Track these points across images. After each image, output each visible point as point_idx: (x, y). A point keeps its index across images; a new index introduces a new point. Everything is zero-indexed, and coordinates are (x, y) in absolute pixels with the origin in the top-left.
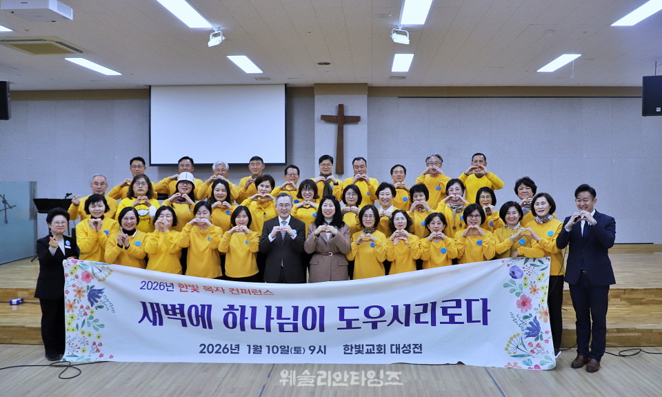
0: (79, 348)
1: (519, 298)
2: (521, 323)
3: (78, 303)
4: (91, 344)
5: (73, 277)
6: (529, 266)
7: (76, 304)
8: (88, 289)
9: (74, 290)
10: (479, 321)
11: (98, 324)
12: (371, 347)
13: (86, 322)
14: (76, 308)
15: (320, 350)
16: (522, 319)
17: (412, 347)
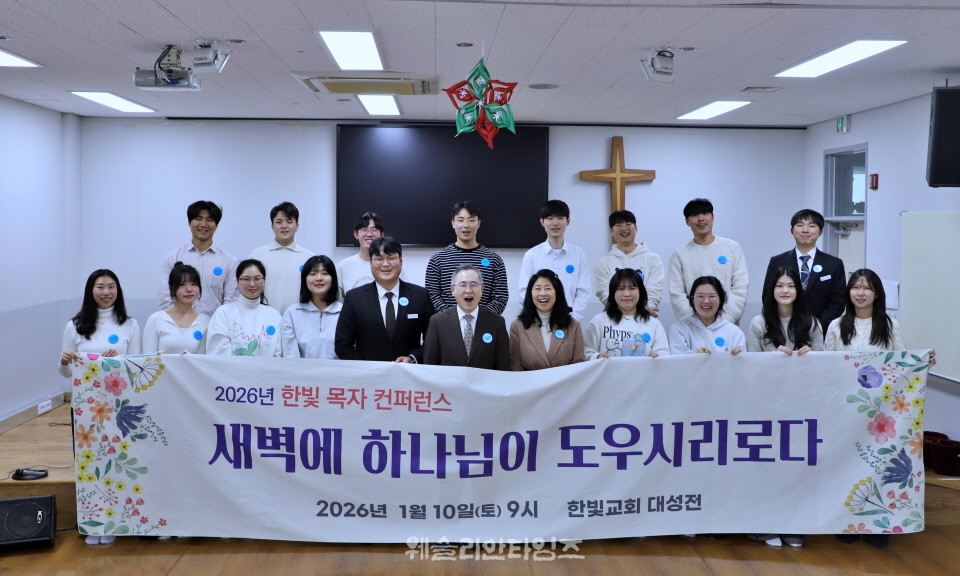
0: (101, 510)
1: (873, 420)
2: (875, 460)
3: (99, 431)
4: (122, 501)
5: (89, 384)
6: (894, 365)
7: (95, 434)
8: (118, 406)
9: (92, 409)
10: (802, 459)
11: (135, 466)
12: (617, 505)
13: (113, 464)
14: (95, 439)
15: (527, 510)
16: (876, 454)
17: (685, 499)
